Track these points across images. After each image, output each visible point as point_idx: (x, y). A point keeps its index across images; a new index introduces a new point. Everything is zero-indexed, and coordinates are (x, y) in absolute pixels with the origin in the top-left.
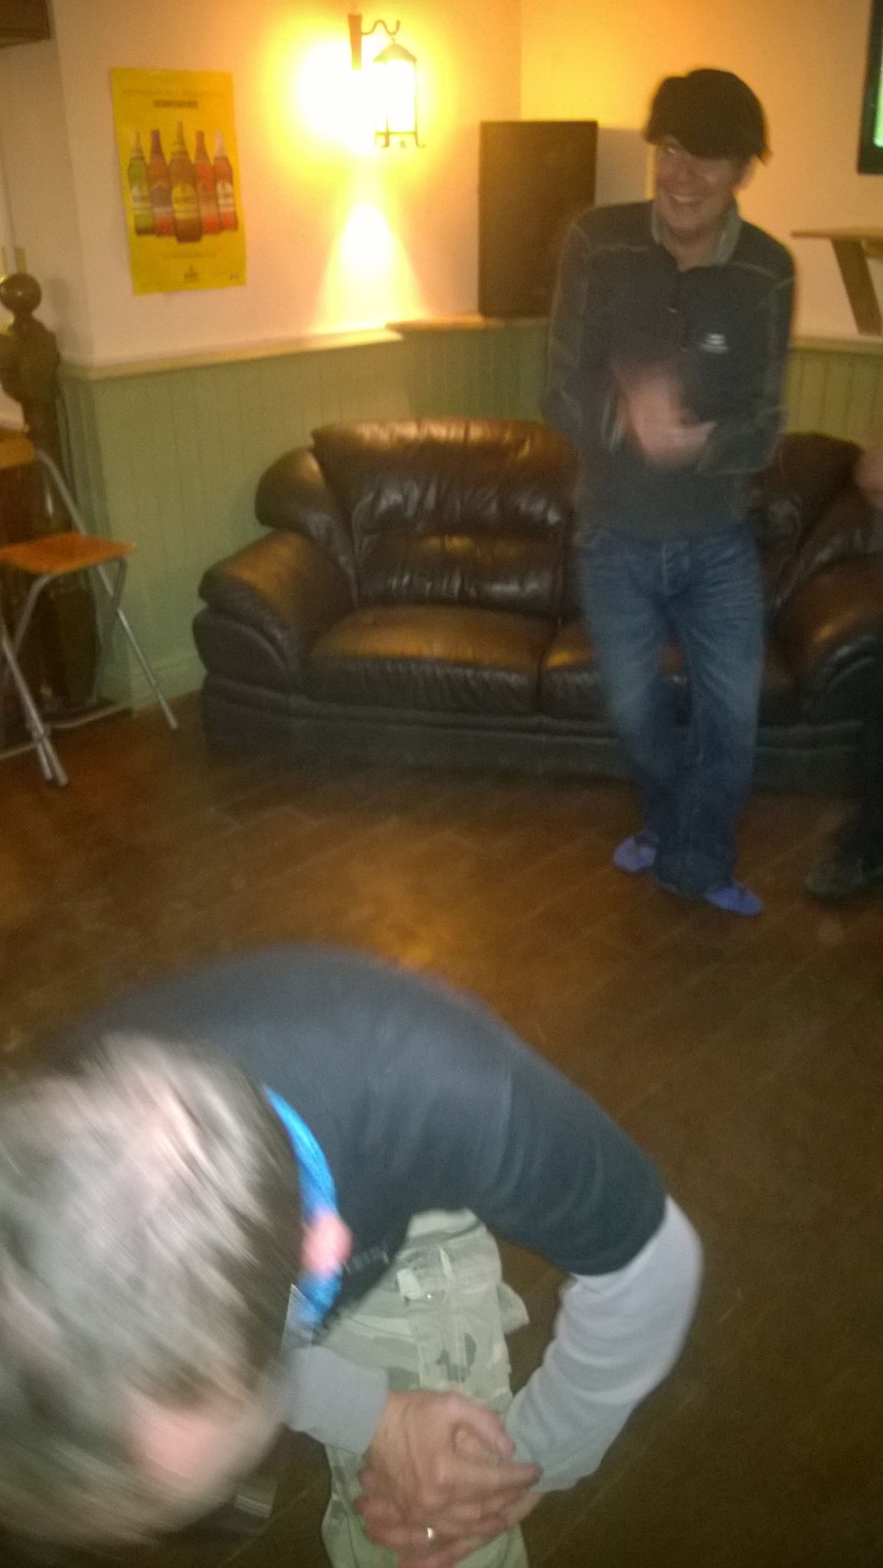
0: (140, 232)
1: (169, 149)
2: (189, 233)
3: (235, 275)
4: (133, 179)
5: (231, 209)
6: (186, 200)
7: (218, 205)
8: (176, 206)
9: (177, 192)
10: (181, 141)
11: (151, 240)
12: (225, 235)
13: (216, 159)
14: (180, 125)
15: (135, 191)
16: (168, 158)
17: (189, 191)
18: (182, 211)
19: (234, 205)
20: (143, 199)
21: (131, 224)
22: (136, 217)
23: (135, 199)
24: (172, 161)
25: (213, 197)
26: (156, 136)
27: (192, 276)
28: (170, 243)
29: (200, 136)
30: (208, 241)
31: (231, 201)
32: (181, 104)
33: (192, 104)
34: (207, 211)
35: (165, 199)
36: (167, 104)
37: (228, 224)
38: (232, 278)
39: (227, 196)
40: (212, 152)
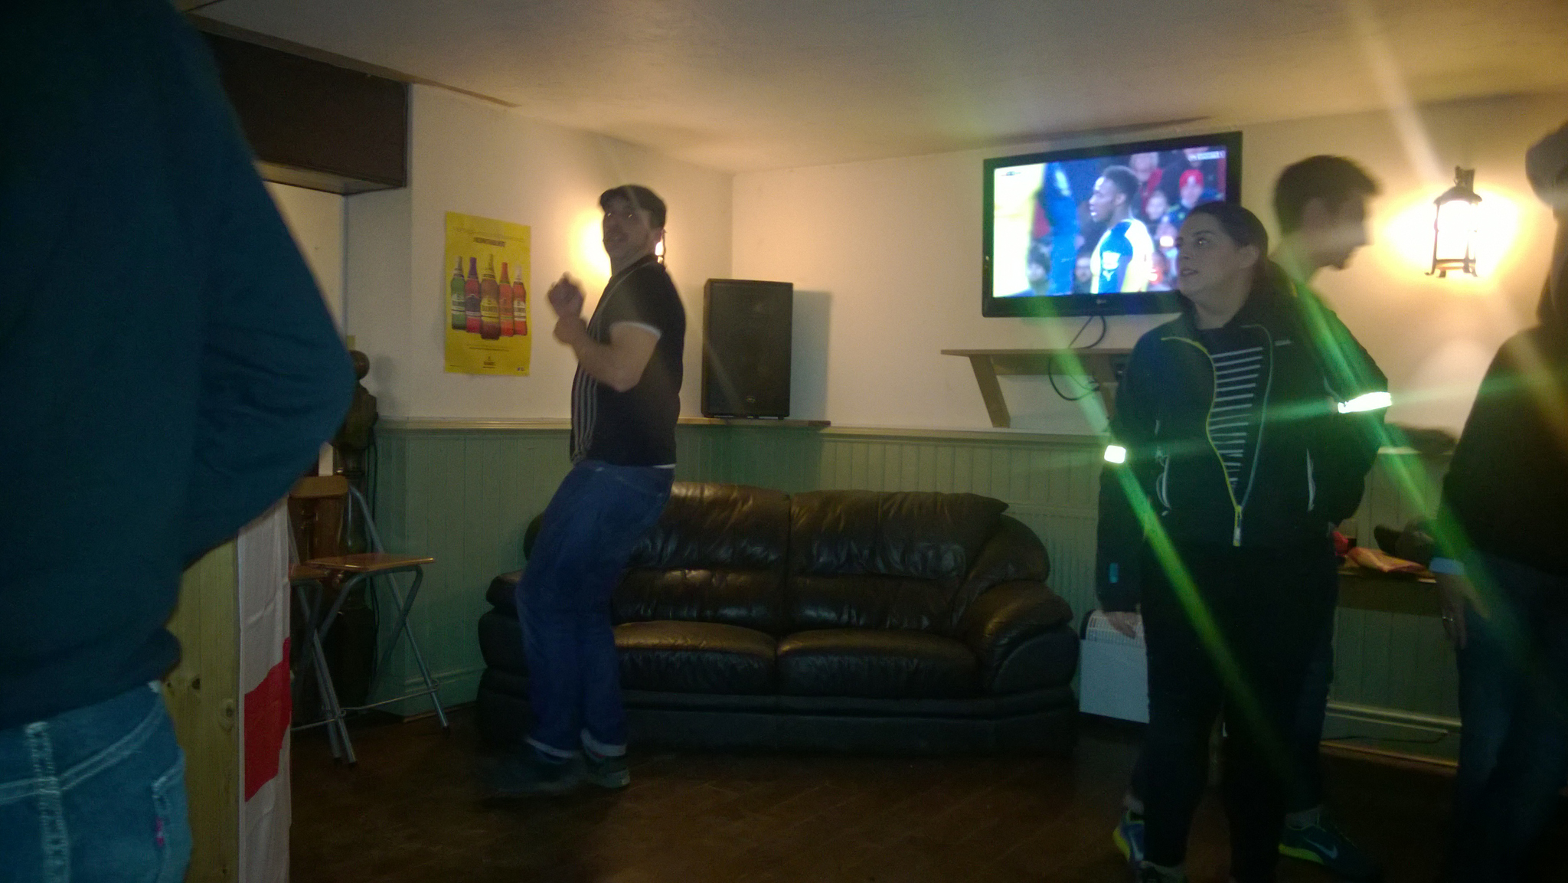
0: (455, 327)
1: (482, 271)
2: (491, 333)
3: (521, 367)
4: (454, 290)
5: (523, 320)
6: (490, 309)
7: (514, 317)
8: (484, 313)
9: (485, 303)
10: (491, 268)
11: (462, 333)
12: (517, 339)
13: (515, 284)
14: (492, 259)
15: (455, 298)
16: (481, 278)
17: (494, 304)
18: (487, 317)
19: (525, 317)
20: (459, 304)
21: (450, 321)
22: (453, 315)
23: (454, 303)
24: (484, 280)
25: (511, 310)
26: (473, 261)
27: (490, 364)
28: (475, 338)
29: (505, 265)
30: (503, 340)
31: (523, 314)
32: (493, 243)
33: (501, 244)
34: (505, 320)
35: (475, 305)
36: (483, 241)
37: (520, 330)
38: (519, 369)
39: (520, 310)
40: (512, 280)
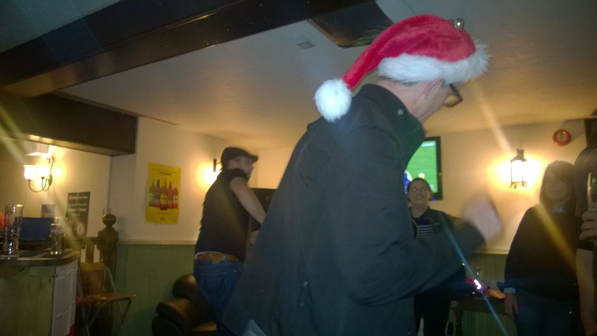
0: (150, 205)
1: (162, 185)
2: (164, 208)
3: (175, 221)
4: (151, 191)
5: (176, 203)
6: (164, 199)
7: (173, 202)
8: (161, 200)
9: (162, 196)
10: (165, 183)
11: (153, 208)
12: (174, 210)
13: (174, 189)
14: (166, 180)
15: (150, 194)
16: (161, 187)
17: (166, 197)
18: (163, 202)
19: (177, 202)
20: (152, 197)
21: (148, 203)
22: (150, 201)
23: (150, 196)
24: (162, 188)
25: (172, 199)
26: (159, 181)
27: (163, 219)
28: (158, 210)
29: (171, 183)
30: (169, 210)
31: (176, 201)
32: (166, 174)
33: (170, 175)
34: (170, 202)
35: (158, 197)
36: (163, 173)
37: (175, 206)
38: (174, 221)
39: (176, 199)
40: (173, 187)
